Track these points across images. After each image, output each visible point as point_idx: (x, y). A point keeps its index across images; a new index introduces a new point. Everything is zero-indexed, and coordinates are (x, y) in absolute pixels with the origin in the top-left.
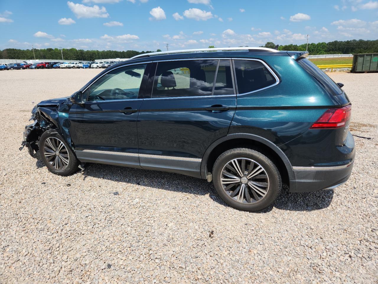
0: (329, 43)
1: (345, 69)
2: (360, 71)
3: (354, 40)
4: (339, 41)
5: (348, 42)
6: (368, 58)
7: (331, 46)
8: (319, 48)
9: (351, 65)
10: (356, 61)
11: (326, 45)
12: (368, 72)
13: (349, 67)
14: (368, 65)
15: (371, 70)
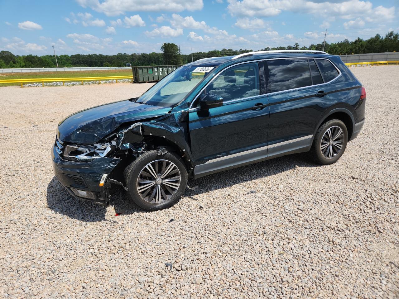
0: (72, 56)
1: (126, 80)
2: (143, 81)
3: (95, 55)
4: (81, 54)
5: (89, 56)
6: (145, 70)
7: (75, 59)
8: (63, 60)
9: (131, 76)
10: (137, 73)
11: (70, 58)
12: (148, 82)
13: (128, 79)
14: (147, 76)
15: (150, 80)
